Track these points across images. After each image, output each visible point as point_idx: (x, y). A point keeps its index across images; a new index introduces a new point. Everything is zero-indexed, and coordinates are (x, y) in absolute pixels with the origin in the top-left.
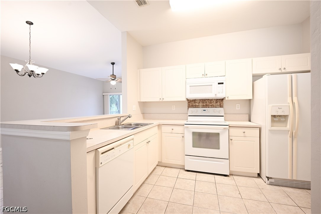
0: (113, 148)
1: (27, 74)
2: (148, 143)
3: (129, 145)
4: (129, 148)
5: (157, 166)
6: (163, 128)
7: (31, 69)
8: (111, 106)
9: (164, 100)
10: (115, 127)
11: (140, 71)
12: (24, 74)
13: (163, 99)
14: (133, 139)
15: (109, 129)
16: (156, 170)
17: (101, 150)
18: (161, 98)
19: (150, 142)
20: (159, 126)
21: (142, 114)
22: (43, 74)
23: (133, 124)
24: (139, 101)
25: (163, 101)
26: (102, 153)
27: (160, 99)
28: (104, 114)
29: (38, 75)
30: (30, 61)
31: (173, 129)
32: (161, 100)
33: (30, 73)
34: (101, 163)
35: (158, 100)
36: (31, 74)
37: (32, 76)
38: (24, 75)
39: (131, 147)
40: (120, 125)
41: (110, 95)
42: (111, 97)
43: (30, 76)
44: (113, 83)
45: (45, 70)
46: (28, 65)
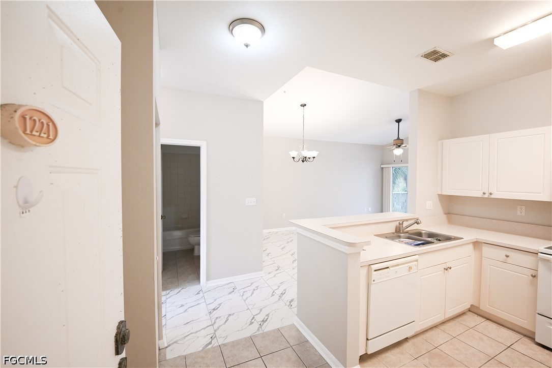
0: (388, 268)
1: (301, 159)
2: (447, 270)
3: (410, 268)
4: (409, 271)
5: (469, 311)
6: (486, 250)
7: (304, 155)
8: (394, 183)
9: (492, 196)
10: (394, 235)
11: (442, 143)
12: (298, 160)
13: (491, 194)
14: (417, 261)
15: (386, 237)
16: (465, 317)
17: (374, 267)
18: (486, 192)
19: (450, 268)
20: (477, 244)
21: (445, 215)
22: (314, 158)
23: (424, 232)
24: (440, 193)
25: (489, 197)
26: (375, 271)
27: (484, 193)
28: (382, 212)
29: (309, 158)
30: (303, 145)
31: (507, 256)
32: (486, 196)
33: (303, 158)
34: (374, 281)
35: (480, 195)
39: (412, 271)
40: (401, 233)
41: (393, 167)
42: (394, 168)
43: (303, 161)
44: (398, 152)
45: (315, 154)
46: (302, 152)
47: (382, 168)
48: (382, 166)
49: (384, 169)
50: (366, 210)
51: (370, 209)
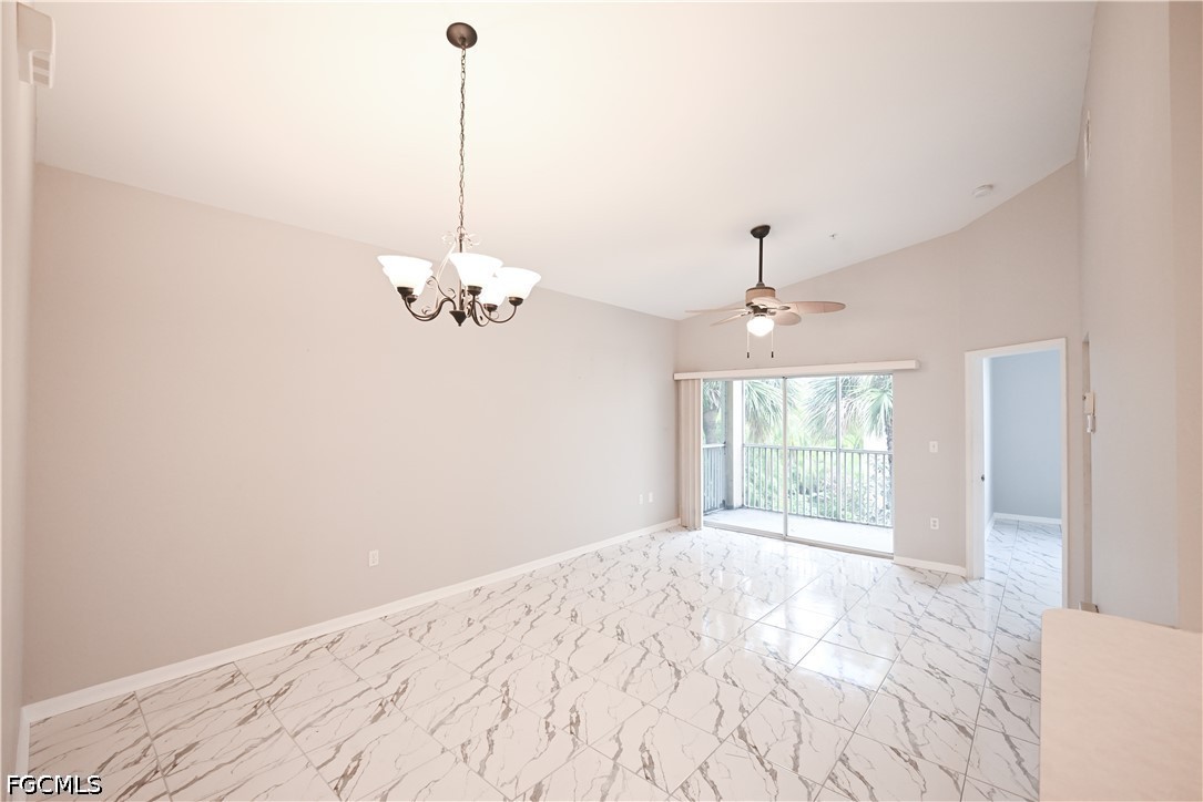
7: (467, 282)
12: (434, 310)
22: (517, 302)
29: (492, 308)
30: (462, 235)
33: (462, 301)
36: (467, 308)
37: (469, 320)
38: (433, 317)
41: (704, 381)
43: (459, 317)
44: (760, 326)
45: (521, 282)
46: (455, 258)
47: (678, 382)
48: (677, 377)
49: (683, 383)
50: (641, 500)
51: (651, 495)
